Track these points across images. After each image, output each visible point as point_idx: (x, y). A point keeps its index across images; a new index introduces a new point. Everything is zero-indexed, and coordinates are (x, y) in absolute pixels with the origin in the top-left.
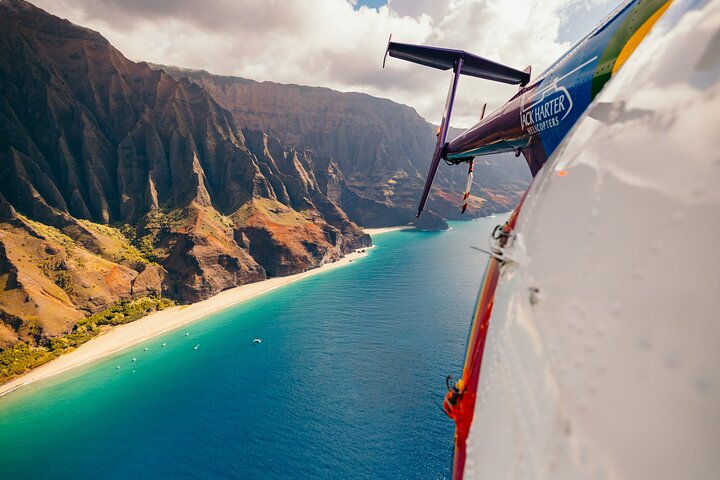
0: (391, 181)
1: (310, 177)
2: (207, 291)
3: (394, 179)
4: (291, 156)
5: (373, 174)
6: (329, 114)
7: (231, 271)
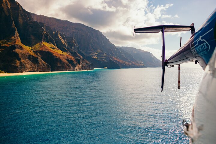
0: (96, 53)
1: (65, 42)
2: (22, 68)
3: (97, 53)
4: (57, 34)
5: (88, 51)
6: (68, 29)
7: (34, 64)
